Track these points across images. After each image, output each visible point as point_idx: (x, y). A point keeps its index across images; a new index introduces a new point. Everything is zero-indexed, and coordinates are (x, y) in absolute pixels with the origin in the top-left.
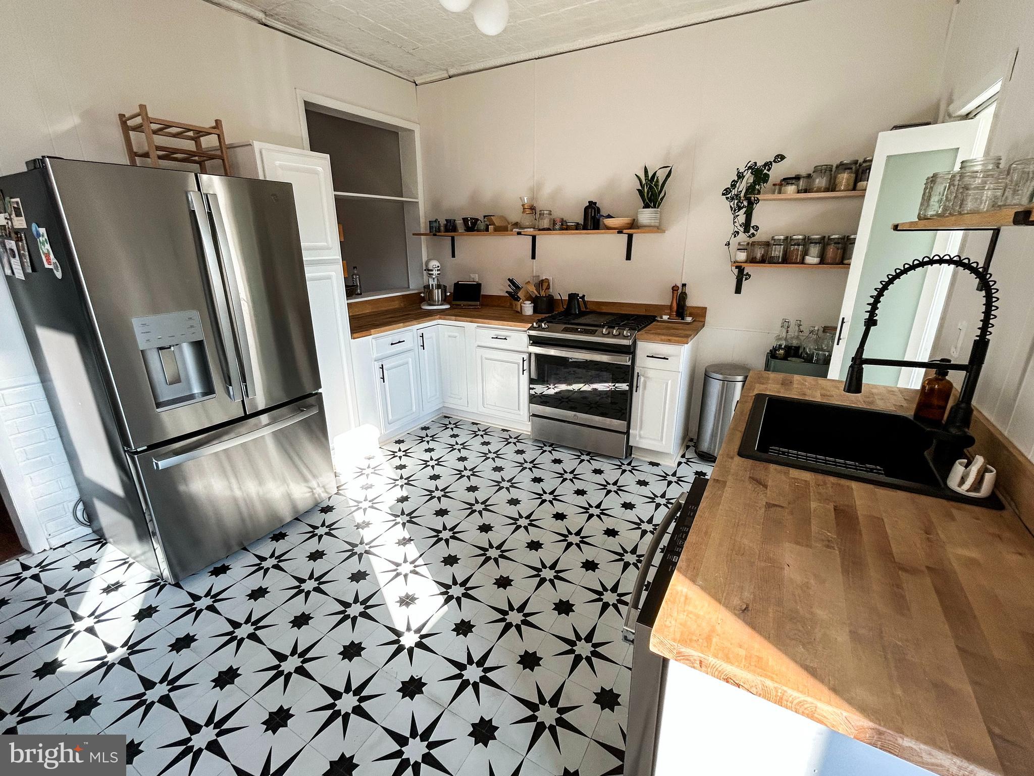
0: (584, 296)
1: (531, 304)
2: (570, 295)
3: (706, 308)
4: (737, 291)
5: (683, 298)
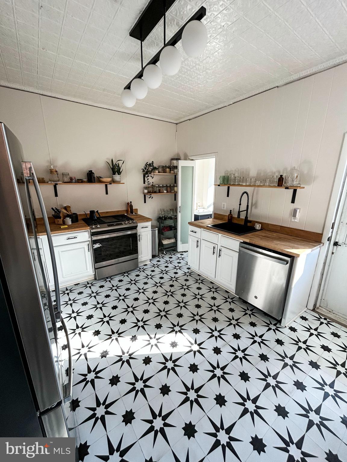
0: (98, 211)
1: (69, 219)
2: (91, 211)
3: (137, 209)
4: (145, 202)
5: (131, 206)
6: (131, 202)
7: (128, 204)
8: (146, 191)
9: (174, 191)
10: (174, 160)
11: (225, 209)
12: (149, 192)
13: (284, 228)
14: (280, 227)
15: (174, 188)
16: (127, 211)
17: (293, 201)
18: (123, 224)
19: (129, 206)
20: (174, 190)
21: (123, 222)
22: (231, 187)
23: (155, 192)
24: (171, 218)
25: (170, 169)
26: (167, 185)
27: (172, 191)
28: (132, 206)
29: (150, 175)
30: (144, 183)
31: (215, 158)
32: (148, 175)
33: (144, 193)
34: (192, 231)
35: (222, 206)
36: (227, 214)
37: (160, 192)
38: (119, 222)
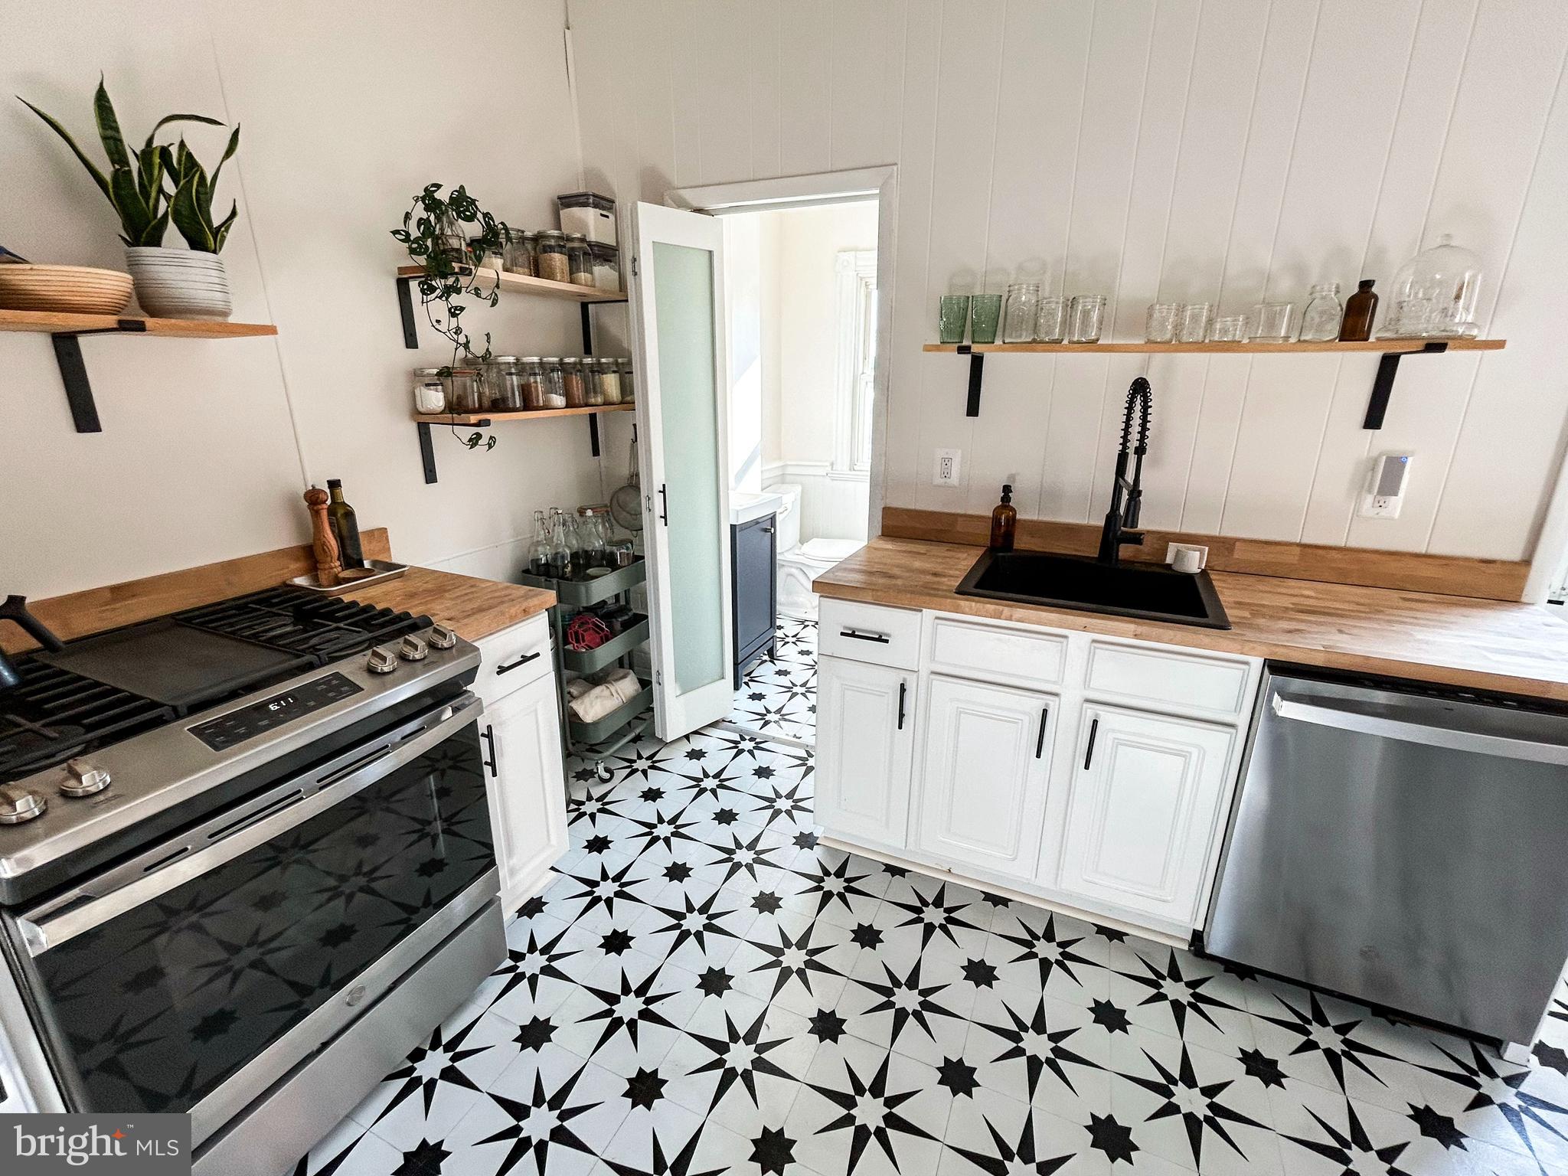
3: (384, 531)
4: (430, 476)
5: (343, 517)
6: (334, 485)
7: (313, 497)
8: (435, 400)
9: (600, 400)
10: (585, 205)
11: (954, 479)
12: (456, 408)
13: (1320, 552)
14: (1298, 549)
15: (602, 384)
16: (310, 555)
17: (1374, 419)
18: (357, 689)
19: (324, 514)
20: (604, 393)
21: (349, 668)
22: (994, 360)
23: (499, 405)
24: (609, 562)
25: (572, 258)
26: (561, 363)
27: (593, 401)
28: (350, 515)
29: (464, 281)
30: (411, 341)
31: (876, 203)
32: (451, 281)
33: (416, 413)
34: (853, 635)
35: (937, 470)
36: (984, 506)
37: (528, 406)
38: (310, 667)
